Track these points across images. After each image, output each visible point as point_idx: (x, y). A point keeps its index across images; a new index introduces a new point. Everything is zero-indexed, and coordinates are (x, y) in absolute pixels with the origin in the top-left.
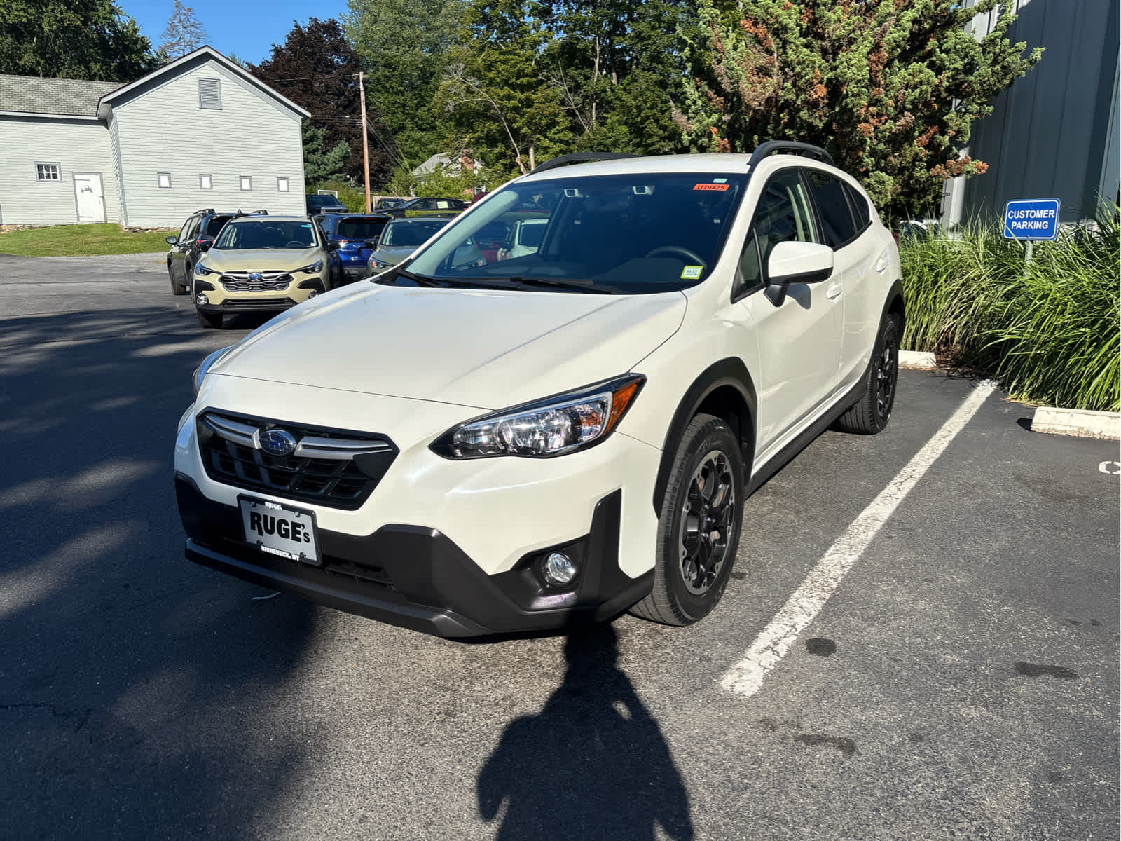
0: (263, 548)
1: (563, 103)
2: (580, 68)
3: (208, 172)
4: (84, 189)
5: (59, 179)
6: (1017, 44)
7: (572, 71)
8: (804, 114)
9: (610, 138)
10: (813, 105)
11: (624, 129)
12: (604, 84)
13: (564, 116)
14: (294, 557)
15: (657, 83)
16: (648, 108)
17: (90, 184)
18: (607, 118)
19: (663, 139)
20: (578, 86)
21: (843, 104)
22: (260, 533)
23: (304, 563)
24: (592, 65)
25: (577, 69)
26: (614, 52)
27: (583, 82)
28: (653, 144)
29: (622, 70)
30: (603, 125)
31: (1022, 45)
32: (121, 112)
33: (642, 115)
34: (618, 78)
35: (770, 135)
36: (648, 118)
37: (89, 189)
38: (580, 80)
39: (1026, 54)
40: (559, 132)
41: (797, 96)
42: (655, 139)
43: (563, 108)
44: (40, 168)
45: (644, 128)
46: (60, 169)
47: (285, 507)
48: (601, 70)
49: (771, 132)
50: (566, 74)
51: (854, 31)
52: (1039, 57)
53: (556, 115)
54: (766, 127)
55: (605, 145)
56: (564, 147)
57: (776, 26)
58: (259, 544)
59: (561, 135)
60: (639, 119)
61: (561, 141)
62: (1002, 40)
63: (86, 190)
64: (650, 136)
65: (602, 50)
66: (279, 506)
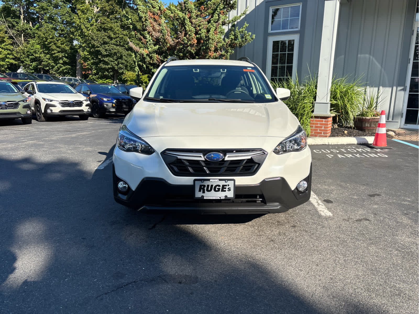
0: (205, 198)
1: (6, 32)
2: (13, 18)
6: (249, 33)
7: (9, 19)
8: (189, 48)
9: (32, 50)
10: (192, 45)
11: (38, 46)
12: (26, 26)
13: (8, 39)
14: (222, 198)
15: (52, 28)
16: (50, 38)
18: (30, 41)
19: (59, 52)
20: (14, 26)
21: (207, 46)
22: (204, 192)
23: (227, 200)
24: (19, 18)
25: (12, 18)
26: (29, 13)
27: (16, 25)
28: (55, 54)
29: (34, 21)
30: (28, 43)
31: (250, 33)
33: (48, 41)
34: (32, 24)
35: (175, 54)
36: (51, 42)
38: (14, 23)
39: (251, 36)
40: (6, 45)
41: (188, 42)
42: (55, 51)
43: (6, 35)
45: (50, 47)
47: (220, 180)
48: (24, 20)
49: (176, 53)
50: (6, 20)
51: (200, 22)
52: (254, 37)
53: (4, 38)
54: (174, 52)
55: (30, 53)
56: (10, 52)
57: (178, 17)
58: (203, 196)
59: (7, 46)
60: (47, 43)
61: (7, 49)
62: (245, 31)
64: (53, 50)
65: (24, 12)
66: (217, 180)
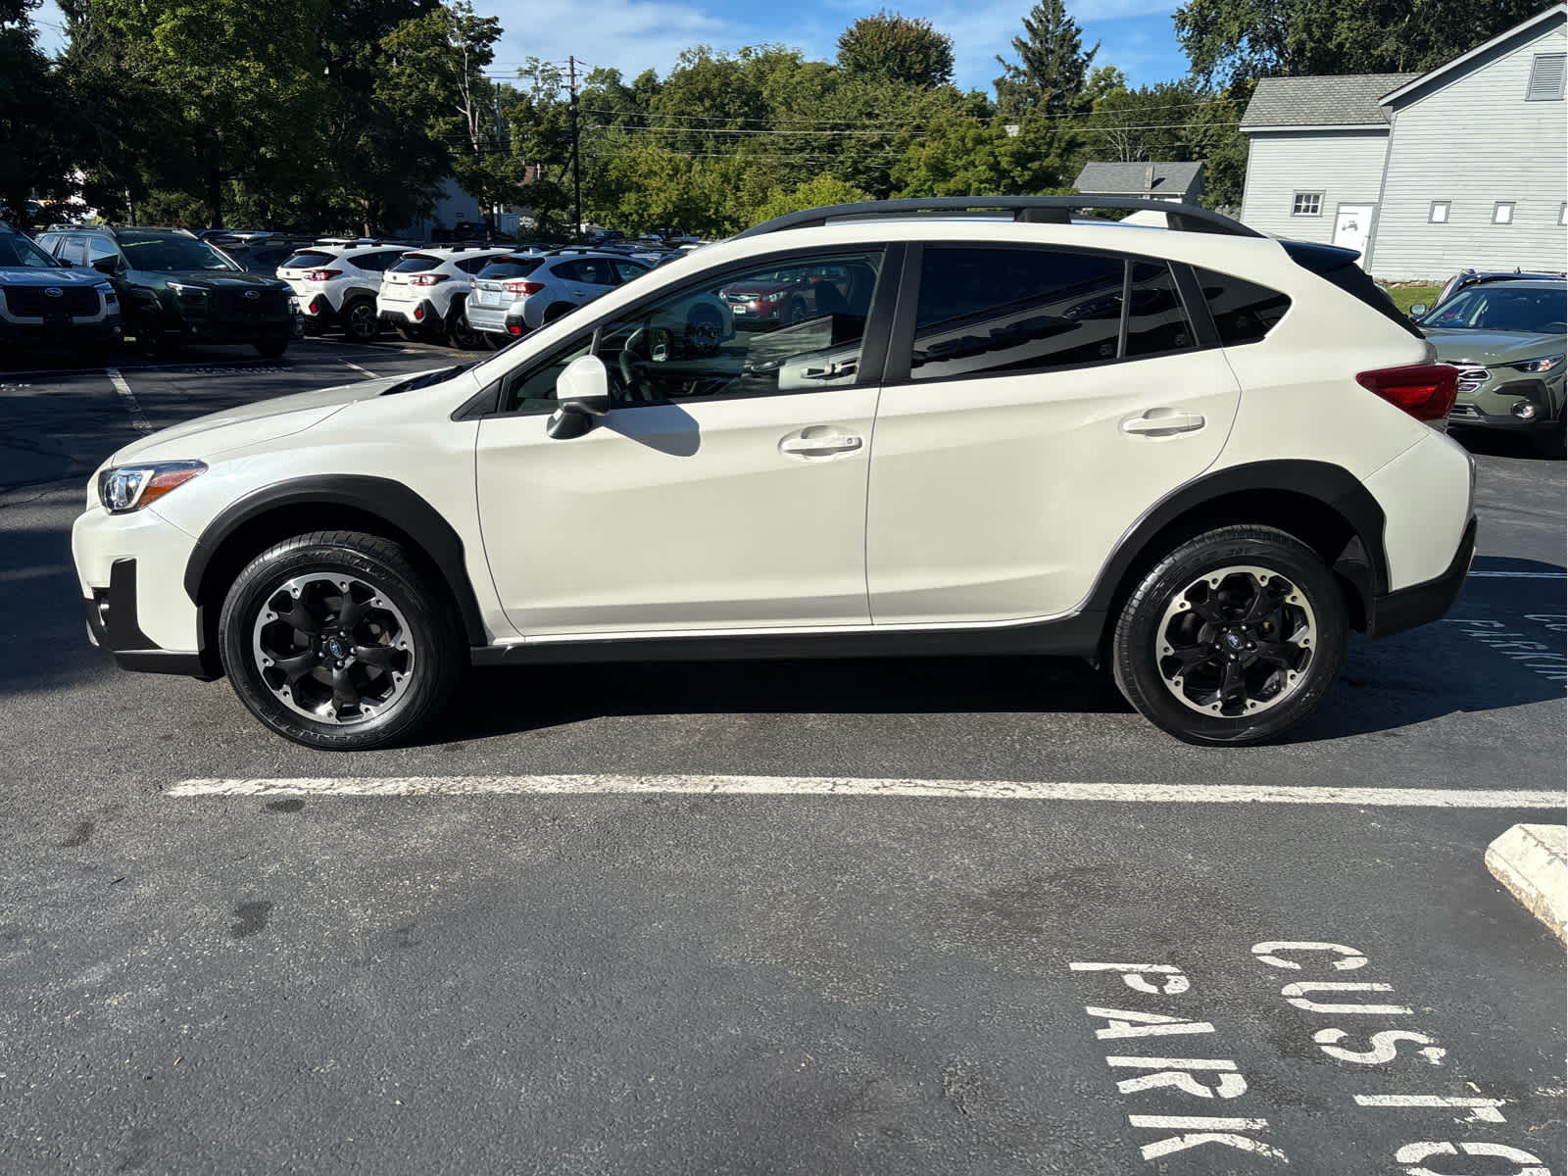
3: (1511, 198)
4: (1347, 225)
5: (1318, 214)
17: (1357, 219)
32: (1404, 118)
37: (1354, 226)
44: (1299, 198)
46: (1323, 202)
63: (1351, 226)
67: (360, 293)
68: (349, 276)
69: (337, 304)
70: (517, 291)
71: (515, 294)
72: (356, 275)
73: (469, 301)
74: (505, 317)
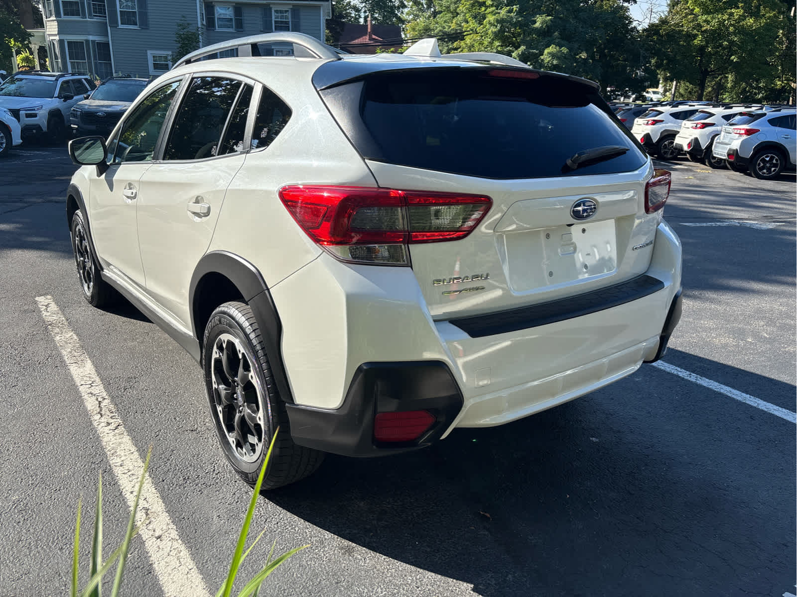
67: (669, 133)
68: (667, 123)
69: (655, 139)
70: (739, 134)
71: (738, 135)
72: (671, 122)
73: (717, 139)
74: (728, 149)
